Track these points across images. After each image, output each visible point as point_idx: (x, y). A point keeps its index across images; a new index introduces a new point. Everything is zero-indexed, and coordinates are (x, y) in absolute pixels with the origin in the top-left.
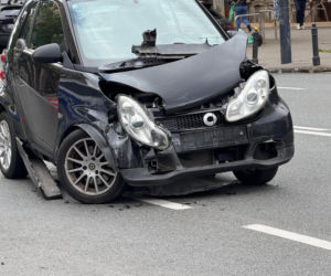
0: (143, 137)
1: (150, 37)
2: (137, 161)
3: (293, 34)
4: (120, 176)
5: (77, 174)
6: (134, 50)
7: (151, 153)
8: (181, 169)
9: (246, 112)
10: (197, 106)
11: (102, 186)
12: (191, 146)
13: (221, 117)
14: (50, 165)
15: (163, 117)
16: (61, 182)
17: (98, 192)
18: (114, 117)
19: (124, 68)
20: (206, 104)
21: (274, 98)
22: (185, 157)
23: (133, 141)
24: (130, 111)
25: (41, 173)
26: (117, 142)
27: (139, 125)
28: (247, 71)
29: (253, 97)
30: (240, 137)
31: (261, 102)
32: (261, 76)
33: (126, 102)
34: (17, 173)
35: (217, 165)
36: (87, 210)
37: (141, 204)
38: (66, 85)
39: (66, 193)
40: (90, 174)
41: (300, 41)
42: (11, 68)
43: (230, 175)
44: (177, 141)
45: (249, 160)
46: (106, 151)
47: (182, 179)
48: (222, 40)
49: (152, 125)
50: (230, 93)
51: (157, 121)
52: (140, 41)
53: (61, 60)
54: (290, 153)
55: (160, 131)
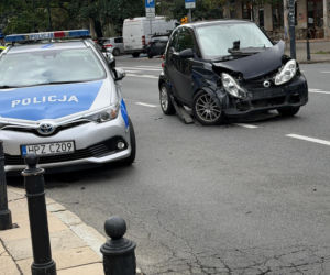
0: (234, 93)
1: (237, 44)
2: (231, 105)
3: (297, 45)
4: (223, 112)
5: (202, 112)
6: (229, 51)
7: (238, 101)
8: (252, 108)
9: (285, 80)
10: (260, 78)
11: (214, 117)
12: (257, 97)
13: (272, 83)
14: (186, 108)
15: (243, 83)
16: (194, 116)
17: (212, 120)
18: (220, 84)
19: (224, 60)
20: (265, 76)
21: (298, 73)
22: (255, 102)
23: (230, 95)
24: (228, 80)
25: (183, 112)
26: (221, 96)
27: (232, 87)
28: (285, 60)
29: (288, 73)
30: (281, 92)
31: (292, 75)
32: (292, 62)
33: (226, 76)
34: (171, 112)
35: (270, 106)
36: (206, 129)
37: (233, 126)
38: (196, 69)
39: (196, 120)
40: (208, 111)
41: (301, 48)
42: (167, 62)
43: (276, 111)
44: (251, 95)
45: (286, 104)
46: (216, 100)
47: (253, 113)
48: (271, 46)
49: (238, 87)
50: (276, 71)
51: (241, 86)
52: (231, 46)
53: (193, 57)
54: (306, 100)
55: (242, 90)
